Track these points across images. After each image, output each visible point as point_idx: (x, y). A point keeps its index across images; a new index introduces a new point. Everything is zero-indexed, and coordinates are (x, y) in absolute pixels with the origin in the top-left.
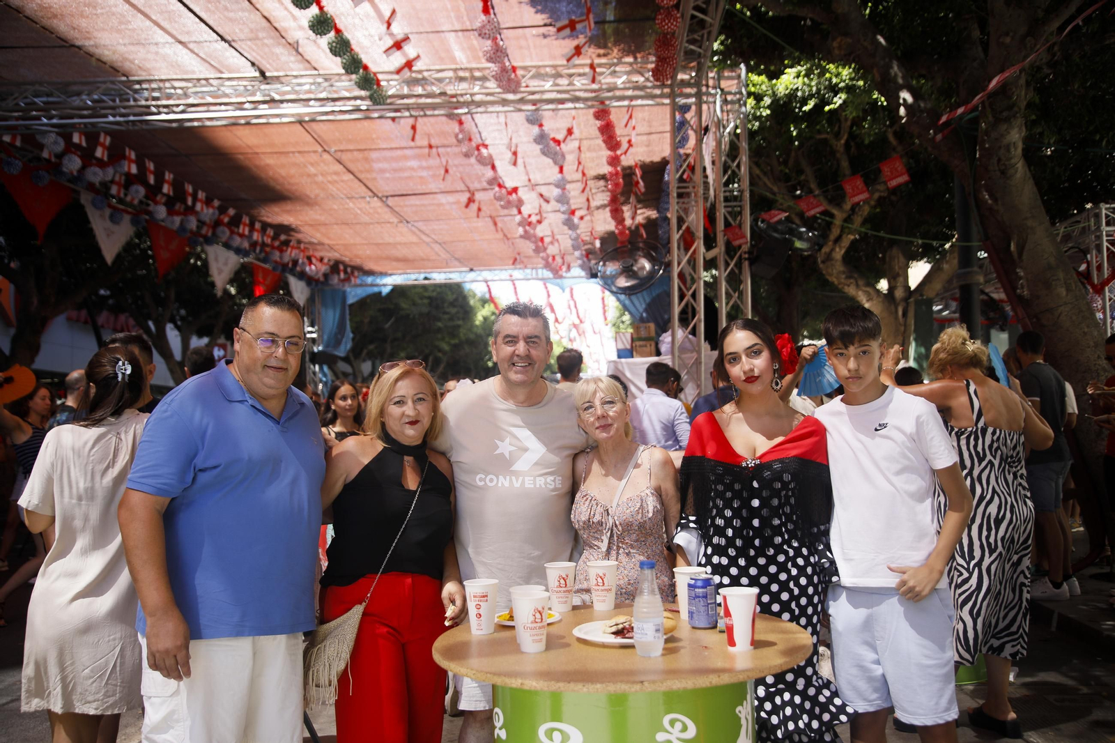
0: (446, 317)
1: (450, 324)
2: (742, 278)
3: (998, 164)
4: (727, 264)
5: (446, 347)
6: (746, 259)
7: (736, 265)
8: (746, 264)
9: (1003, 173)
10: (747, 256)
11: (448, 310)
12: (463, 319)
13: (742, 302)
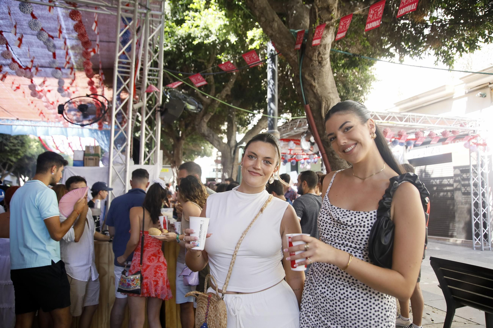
0: (11, 144)
1: (14, 148)
2: (155, 122)
3: (318, 56)
4: (147, 114)
5: (14, 159)
6: (158, 111)
7: (152, 114)
8: (159, 114)
9: (320, 63)
10: (159, 109)
11: (12, 141)
12: (22, 146)
13: (155, 137)
